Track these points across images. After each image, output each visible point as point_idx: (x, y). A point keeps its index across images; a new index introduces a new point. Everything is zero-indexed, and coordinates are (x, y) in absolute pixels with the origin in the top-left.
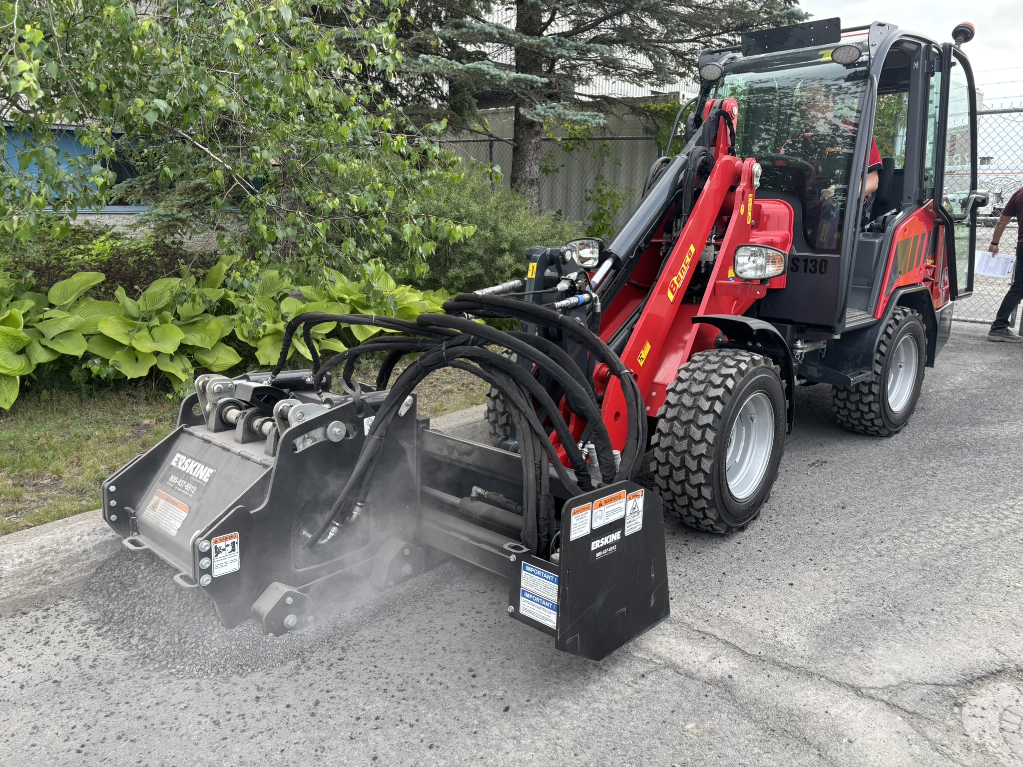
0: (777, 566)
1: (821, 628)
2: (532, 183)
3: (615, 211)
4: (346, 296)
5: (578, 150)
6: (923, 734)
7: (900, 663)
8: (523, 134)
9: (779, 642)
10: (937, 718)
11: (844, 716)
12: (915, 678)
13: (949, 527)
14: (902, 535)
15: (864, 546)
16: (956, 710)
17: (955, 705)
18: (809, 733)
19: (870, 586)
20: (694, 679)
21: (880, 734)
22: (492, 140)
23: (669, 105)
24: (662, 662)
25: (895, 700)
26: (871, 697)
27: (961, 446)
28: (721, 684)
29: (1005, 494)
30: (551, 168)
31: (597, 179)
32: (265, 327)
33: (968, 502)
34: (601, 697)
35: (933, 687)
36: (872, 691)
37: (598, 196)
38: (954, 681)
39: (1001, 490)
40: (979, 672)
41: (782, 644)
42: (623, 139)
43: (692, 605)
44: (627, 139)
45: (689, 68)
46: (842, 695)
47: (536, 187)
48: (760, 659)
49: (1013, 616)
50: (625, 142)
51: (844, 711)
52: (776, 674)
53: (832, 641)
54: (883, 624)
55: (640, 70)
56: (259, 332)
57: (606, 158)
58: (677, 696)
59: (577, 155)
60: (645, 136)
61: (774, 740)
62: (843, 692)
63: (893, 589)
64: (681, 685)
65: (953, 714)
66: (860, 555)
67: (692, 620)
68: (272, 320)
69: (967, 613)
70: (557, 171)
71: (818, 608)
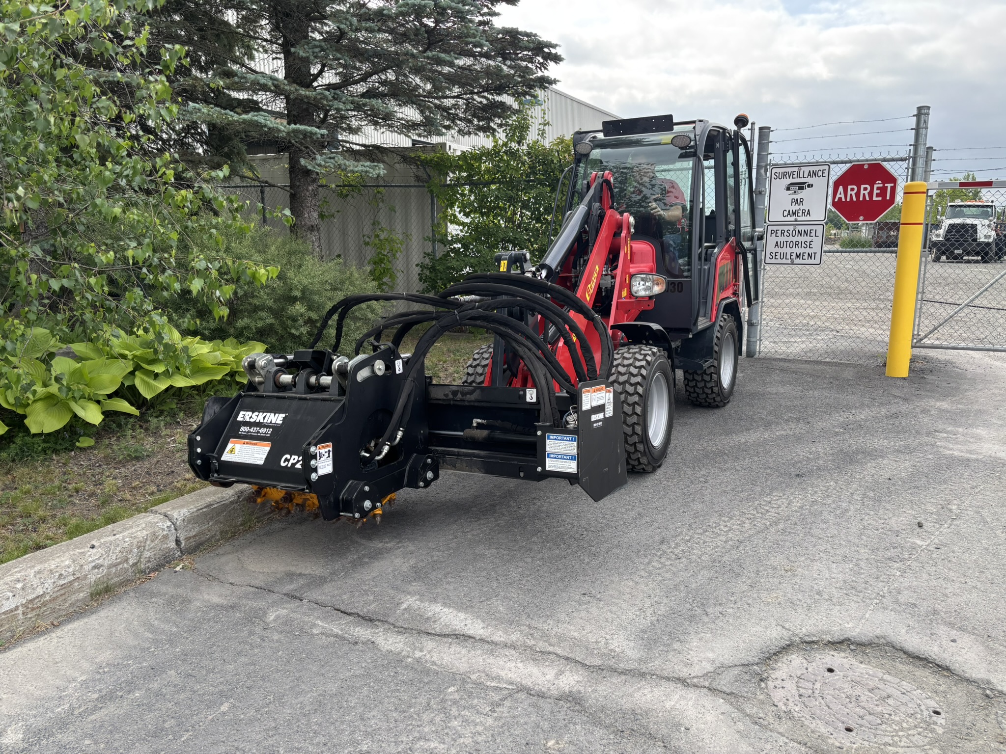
0: (596, 579)
1: (644, 631)
2: (312, 228)
3: (394, 255)
4: (127, 352)
5: (353, 197)
6: (742, 711)
7: (712, 651)
8: (299, 181)
9: (611, 650)
10: (750, 694)
11: (678, 706)
12: (726, 662)
13: (726, 526)
14: (692, 537)
15: (664, 552)
16: (763, 685)
17: (761, 680)
18: (653, 728)
19: (676, 587)
20: (546, 698)
21: (709, 718)
22: (264, 186)
23: (438, 155)
24: (514, 687)
25: (714, 685)
26: (695, 686)
27: (722, 453)
28: (570, 699)
29: (762, 493)
30: (326, 214)
31: (374, 224)
32: (35, 392)
33: (736, 502)
34: (464, 731)
35: (741, 668)
36: (695, 680)
37: (377, 242)
38: (756, 660)
39: (759, 489)
40: (773, 649)
41: (615, 652)
42: (396, 186)
43: (529, 627)
44: (400, 186)
45: (453, 122)
46: (672, 688)
47: (316, 233)
48: (600, 668)
49: (789, 595)
50: (398, 190)
51: (677, 702)
52: (616, 680)
53: (655, 641)
54: (692, 618)
55: (407, 121)
56: (28, 398)
57: (381, 204)
58: (534, 718)
59: (352, 201)
60: (416, 184)
61: (625, 740)
62: (672, 685)
63: (694, 586)
64: (535, 706)
65: (761, 689)
66: (662, 560)
67: (533, 642)
68: (41, 384)
69: (754, 599)
70: (333, 216)
71: (638, 613)
